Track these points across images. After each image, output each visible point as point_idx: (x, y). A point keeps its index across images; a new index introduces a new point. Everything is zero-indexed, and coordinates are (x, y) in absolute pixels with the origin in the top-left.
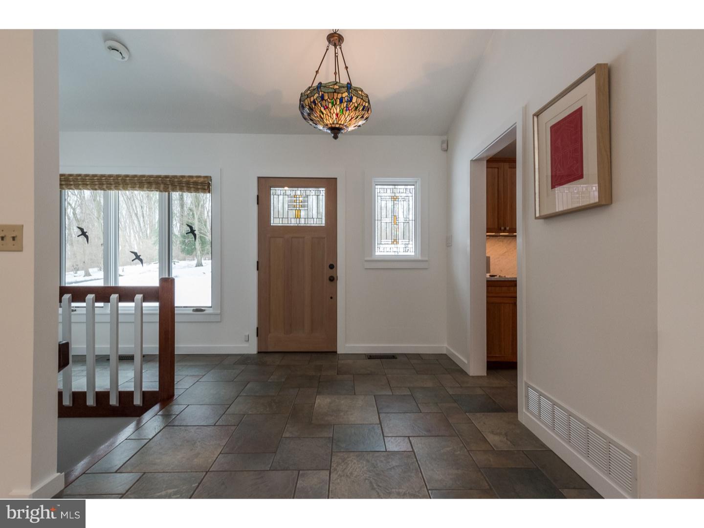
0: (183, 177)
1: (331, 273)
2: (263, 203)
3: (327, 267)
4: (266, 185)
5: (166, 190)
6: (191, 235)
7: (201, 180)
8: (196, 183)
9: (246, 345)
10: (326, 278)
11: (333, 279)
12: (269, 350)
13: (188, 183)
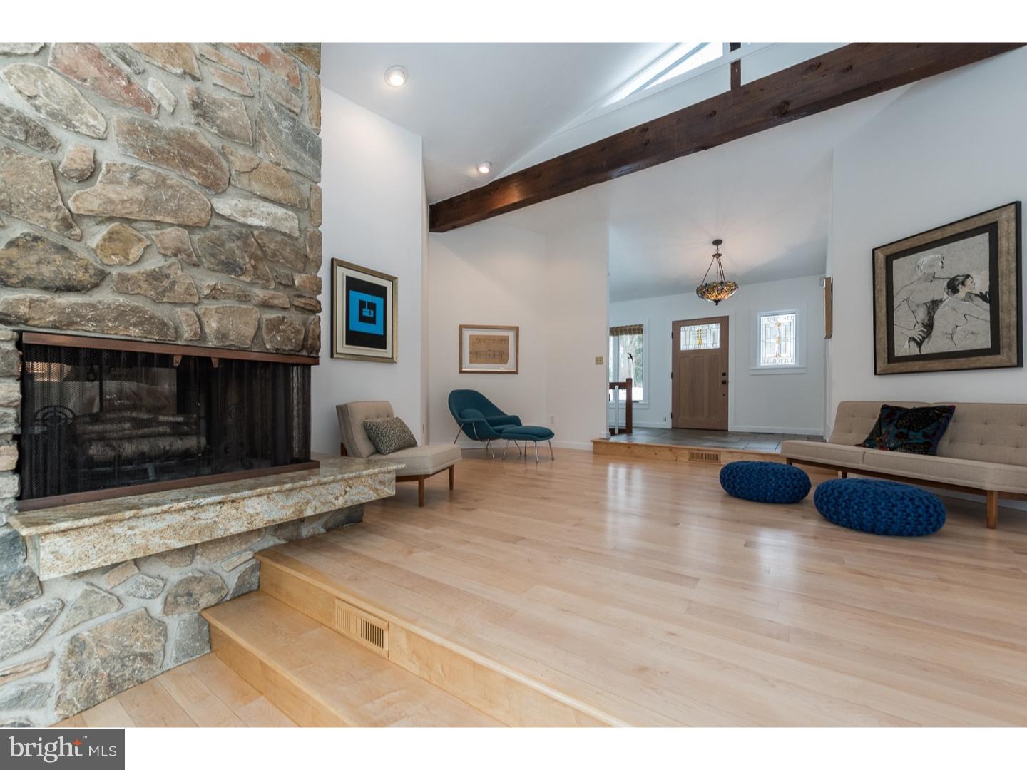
0: (627, 326)
1: (724, 378)
2: (676, 337)
3: (720, 374)
4: (677, 326)
5: (618, 335)
6: (631, 359)
7: (637, 327)
8: (634, 329)
9: (664, 423)
10: (720, 382)
11: (725, 383)
12: (680, 426)
13: (630, 330)
